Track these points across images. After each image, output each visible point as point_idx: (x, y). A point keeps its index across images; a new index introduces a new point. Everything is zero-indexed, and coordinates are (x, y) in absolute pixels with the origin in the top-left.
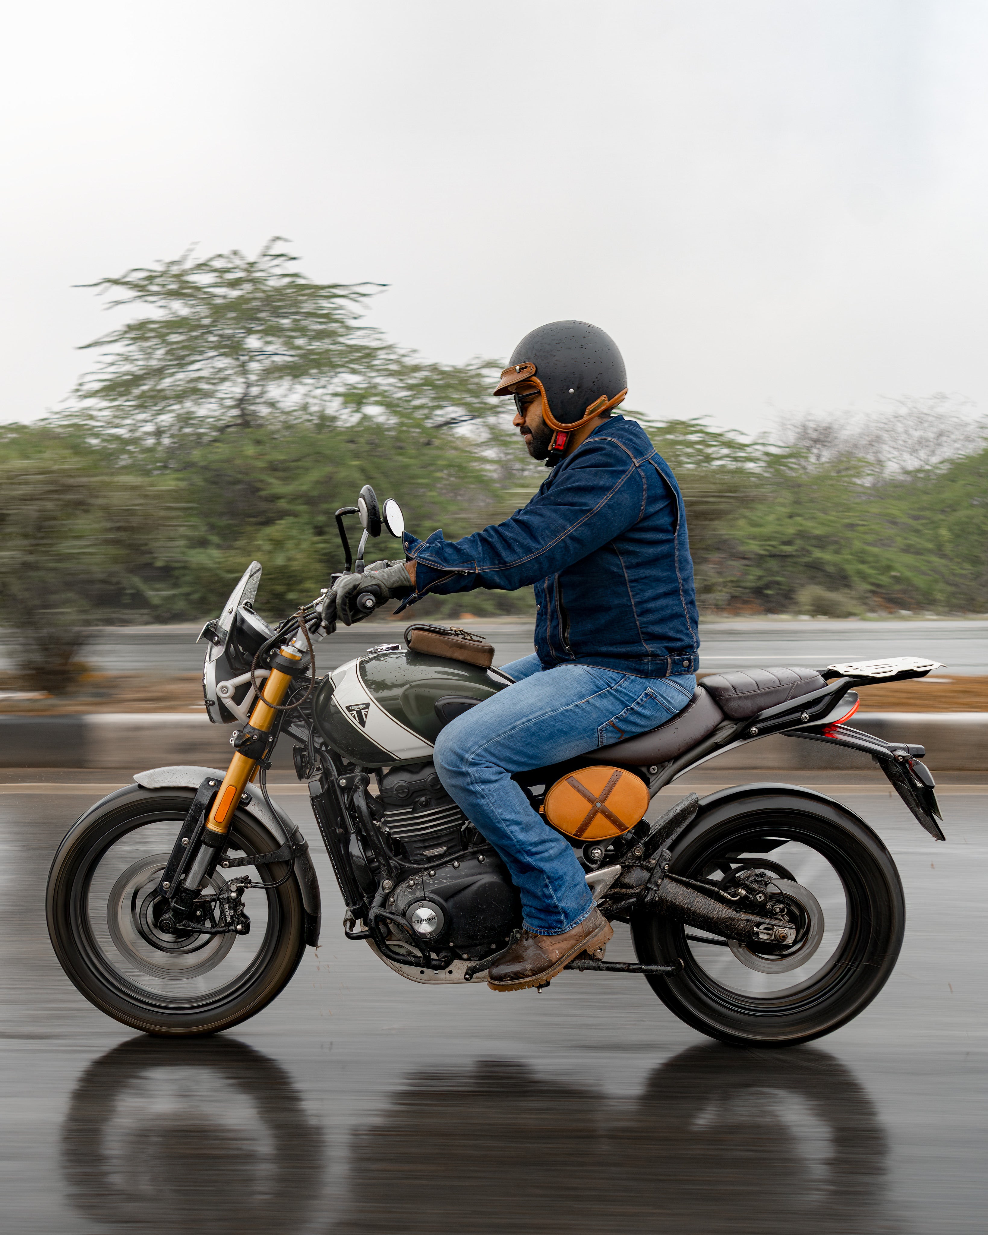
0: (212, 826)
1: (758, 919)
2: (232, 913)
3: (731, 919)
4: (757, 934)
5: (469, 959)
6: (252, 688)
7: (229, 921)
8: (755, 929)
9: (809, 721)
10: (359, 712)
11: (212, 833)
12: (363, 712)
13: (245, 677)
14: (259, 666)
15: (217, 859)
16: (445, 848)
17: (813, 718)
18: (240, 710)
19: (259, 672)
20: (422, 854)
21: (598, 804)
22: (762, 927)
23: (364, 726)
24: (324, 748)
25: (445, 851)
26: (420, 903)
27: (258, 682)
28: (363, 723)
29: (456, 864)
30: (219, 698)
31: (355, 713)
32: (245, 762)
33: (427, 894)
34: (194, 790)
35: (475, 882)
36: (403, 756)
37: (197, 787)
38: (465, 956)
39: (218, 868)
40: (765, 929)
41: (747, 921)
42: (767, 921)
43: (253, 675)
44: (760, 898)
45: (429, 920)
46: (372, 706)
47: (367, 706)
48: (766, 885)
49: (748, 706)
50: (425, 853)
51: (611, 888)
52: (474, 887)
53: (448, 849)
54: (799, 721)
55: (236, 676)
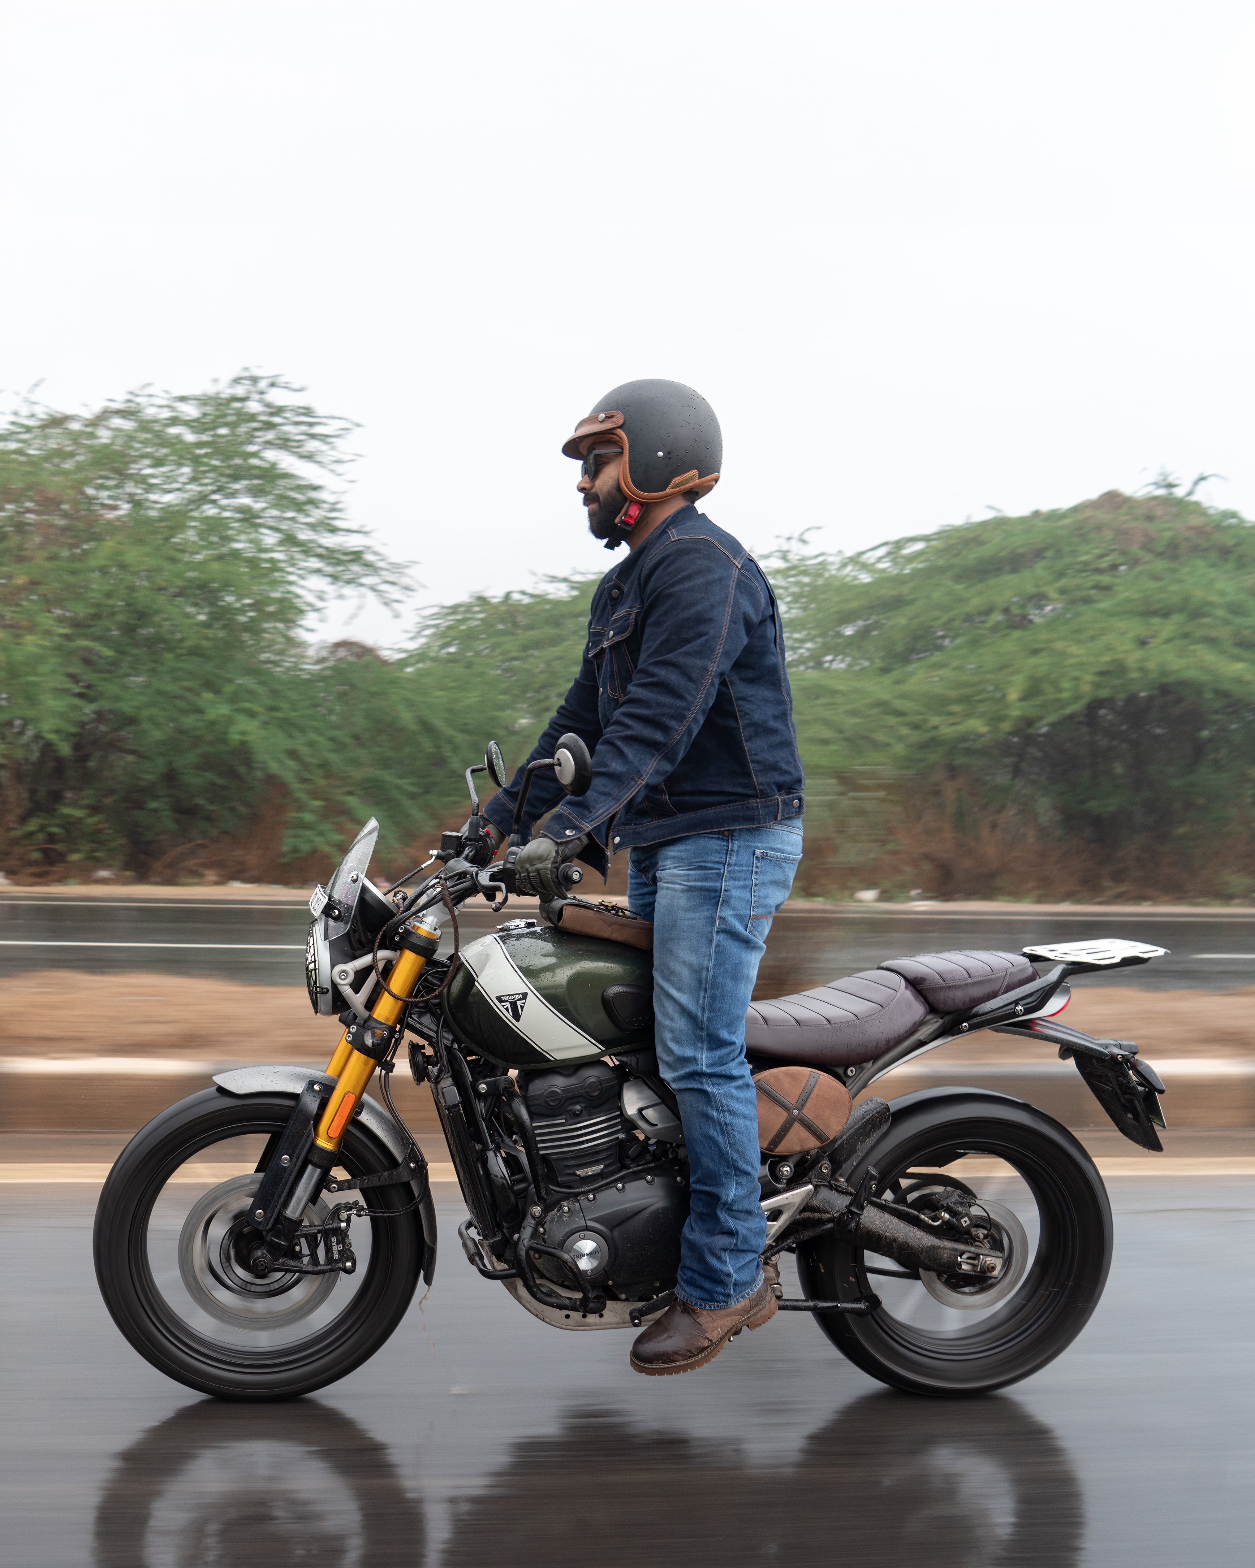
0: (323, 1143)
1: (962, 1247)
2: (340, 1247)
3: (933, 1248)
4: (960, 1264)
5: (627, 1300)
6: (373, 974)
7: (336, 1256)
8: (959, 1259)
9: (1023, 1015)
10: (514, 1004)
11: (322, 1150)
12: (519, 1003)
13: (367, 960)
14: (382, 947)
15: (324, 1182)
16: (602, 1166)
17: (1028, 1011)
18: (358, 1000)
19: (382, 954)
20: (575, 1175)
21: (795, 1112)
22: (965, 1256)
23: (518, 1019)
24: (456, 1046)
25: (602, 1170)
26: (582, 1234)
27: (381, 965)
28: (517, 1017)
29: (620, 1185)
30: (334, 985)
31: (508, 1004)
32: (366, 1063)
33: (590, 1224)
34: (295, 1097)
35: (646, 1208)
36: (559, 1056)
37: (300, 1092)
38: (623, 1296)
39: (324, 1194)
40: (969, 1258)
41: (952, 1249)
42: (973, 1249)
43: (375, 957)
44: (965, 1222)
45: (591, 1254)
46: (530, 996)
47: (524, 996)
48: (970, 1206)
49: (959, 996)
50: (578, 1172)
51: (801, 1212)
52: (645, 1214)
53: (606, 1166)
54: (1015, 1014)
55: (354, 958)
